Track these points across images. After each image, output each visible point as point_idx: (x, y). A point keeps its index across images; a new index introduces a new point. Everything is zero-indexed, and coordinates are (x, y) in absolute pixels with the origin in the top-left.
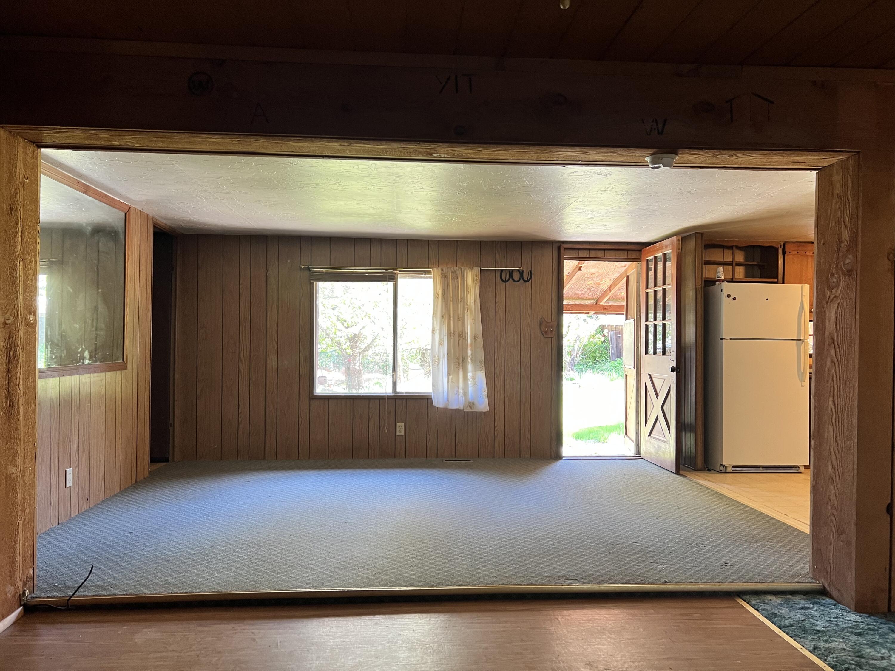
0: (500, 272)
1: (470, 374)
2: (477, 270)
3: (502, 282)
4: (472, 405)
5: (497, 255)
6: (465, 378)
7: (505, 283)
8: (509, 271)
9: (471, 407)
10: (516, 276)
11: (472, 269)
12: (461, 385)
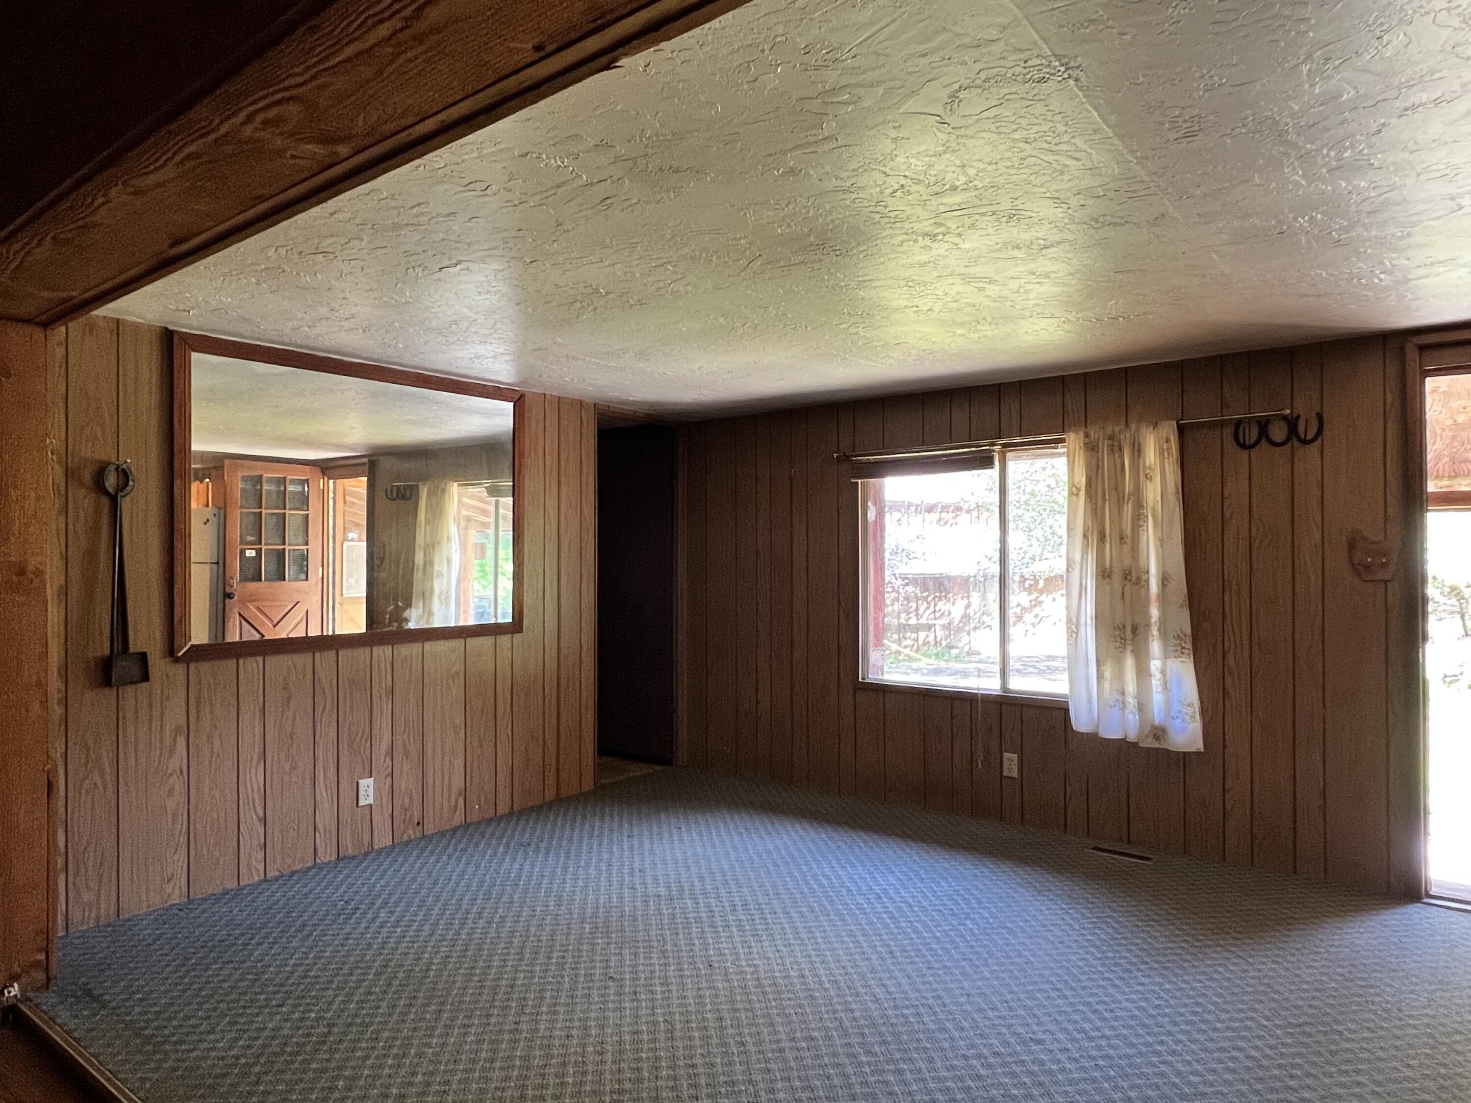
0: (1233, 428)
1: (1155, 665)
2: (1169, 429)
3: (1239, 449)
4: (1160, 733)
5: (1226, 388)
6: (1143, 672)
7: (1246, 452)
8: (1259, 423)
9: (1157, 738)
10: (1278, 432)
11: (1155, 425)
12: (1131, 687)
